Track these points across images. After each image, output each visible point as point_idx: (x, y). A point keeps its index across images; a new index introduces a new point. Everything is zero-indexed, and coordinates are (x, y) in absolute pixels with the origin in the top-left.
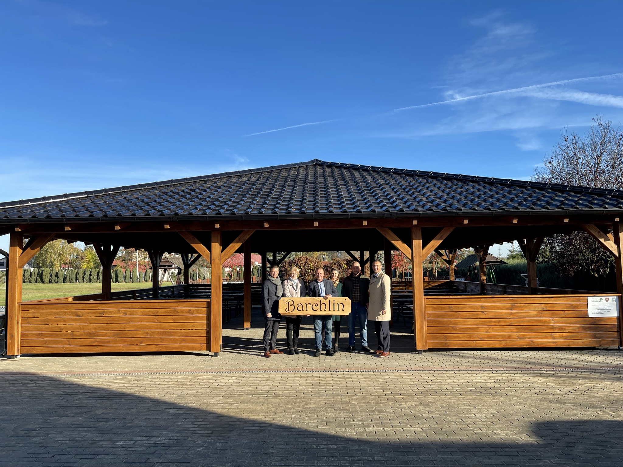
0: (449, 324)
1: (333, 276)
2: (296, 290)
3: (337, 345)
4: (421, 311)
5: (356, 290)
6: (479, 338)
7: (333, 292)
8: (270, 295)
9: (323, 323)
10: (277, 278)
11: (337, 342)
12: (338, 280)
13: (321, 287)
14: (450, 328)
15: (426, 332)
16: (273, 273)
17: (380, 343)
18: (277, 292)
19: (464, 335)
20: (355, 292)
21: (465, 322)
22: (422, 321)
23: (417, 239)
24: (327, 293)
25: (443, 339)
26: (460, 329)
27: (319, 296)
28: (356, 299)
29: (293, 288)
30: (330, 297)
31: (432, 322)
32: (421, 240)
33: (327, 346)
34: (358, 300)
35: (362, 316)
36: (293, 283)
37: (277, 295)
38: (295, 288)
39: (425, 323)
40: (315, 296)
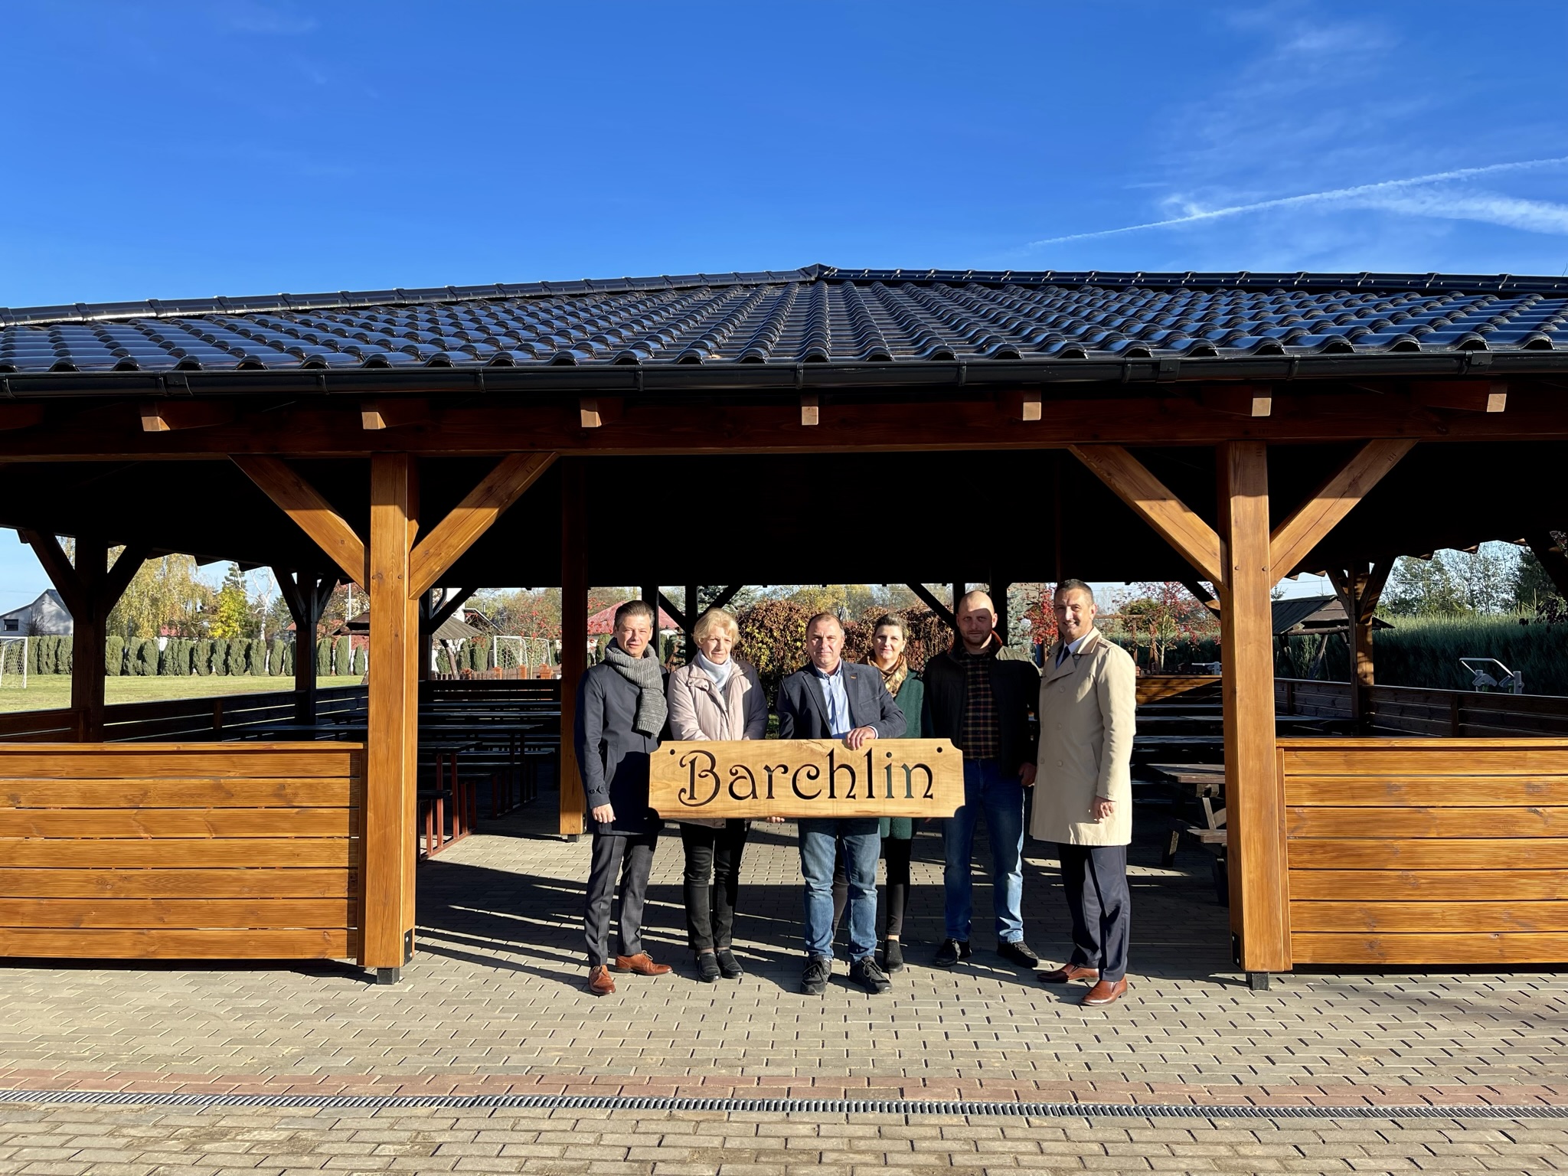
0: (1386, 861)
1: (883, 647)
2: (725, 708)
3: (896, 938)
4: (1262, 802)
5: (979, 710)
6: (1513, 919)
7: (883, 717)
8: (611, 727)
9: (839, 846)
10: (646, 654)
11: (899, 925)
12: (905, 668)
13: (832, 697)
14: (1388, 877)
15: (1285, 895)
16: (629, 635)
17: (1081, 934)
18: (642, 713)
19: (1452, 908)
20: (974, 718)
21: (1454, 851)
22: (1267, 846)
23: (1246, 494)
24: (859, 722)
25: (1358, 925)
26: (1434, 882)
27: (826, 734)
28: (980, 747)
29: (714, 699)
30: (870, 738)
31: (1311, 853)
32: (1267, 497)
33: (855, 948)
34: (987, 753)
35: (1005, 819)
36: (714, 679)
37: (641, 727)
38: (721, 699)
39: (1280, 855)
40: (808, 735)
